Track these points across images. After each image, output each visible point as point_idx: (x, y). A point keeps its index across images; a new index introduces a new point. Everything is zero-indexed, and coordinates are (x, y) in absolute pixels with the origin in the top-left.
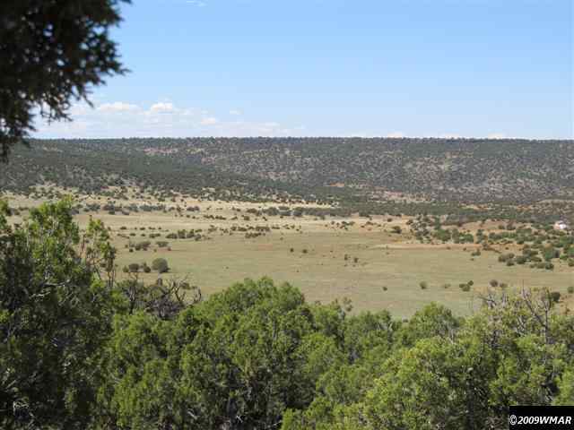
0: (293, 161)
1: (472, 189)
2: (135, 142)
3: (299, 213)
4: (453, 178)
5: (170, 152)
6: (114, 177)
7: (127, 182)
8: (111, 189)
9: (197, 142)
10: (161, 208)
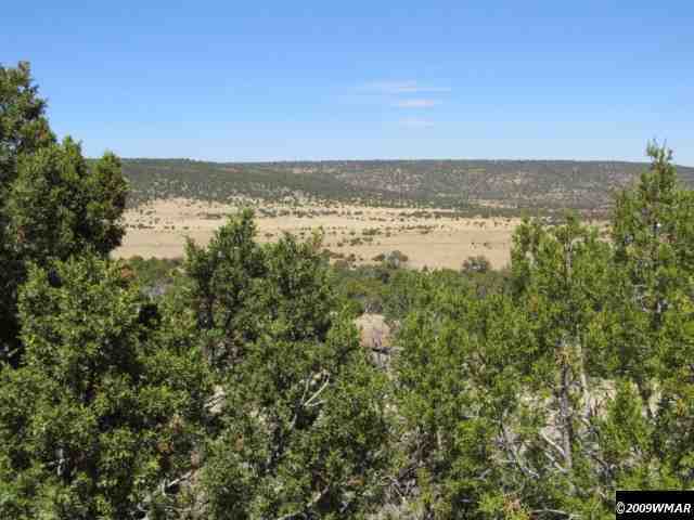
0: (404, 177)
1: (539, 197)
2: (282, 165)
3: (438, 216)
4: (525, 189)
5: (310, 171)
6: (286, 189)
7: (296, 194)
8: (287, 198)
9: (330, 164)
10: (335, 212)
